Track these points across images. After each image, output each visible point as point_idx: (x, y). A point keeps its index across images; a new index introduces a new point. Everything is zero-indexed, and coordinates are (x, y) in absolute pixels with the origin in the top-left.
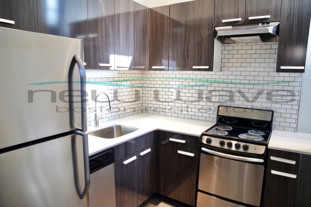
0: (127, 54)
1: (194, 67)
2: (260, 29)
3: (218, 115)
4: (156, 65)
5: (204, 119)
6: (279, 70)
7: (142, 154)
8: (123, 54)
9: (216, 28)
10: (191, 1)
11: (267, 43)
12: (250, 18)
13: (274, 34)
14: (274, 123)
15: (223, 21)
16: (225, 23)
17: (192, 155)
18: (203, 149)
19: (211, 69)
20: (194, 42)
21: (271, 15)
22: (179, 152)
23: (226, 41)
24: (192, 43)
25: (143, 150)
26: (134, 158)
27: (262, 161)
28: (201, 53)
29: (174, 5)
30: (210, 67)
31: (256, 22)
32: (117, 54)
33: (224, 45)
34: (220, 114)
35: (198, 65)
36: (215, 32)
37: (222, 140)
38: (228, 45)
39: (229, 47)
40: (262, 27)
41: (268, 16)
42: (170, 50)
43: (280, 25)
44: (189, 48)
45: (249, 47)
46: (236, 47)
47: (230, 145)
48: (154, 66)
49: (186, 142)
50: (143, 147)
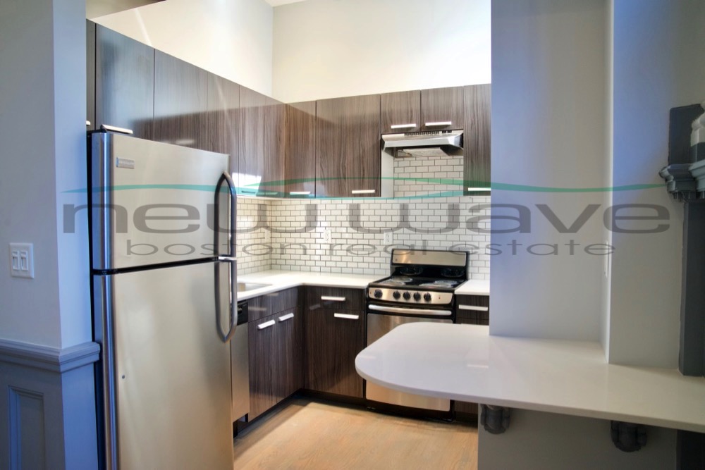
0: (255, 174)
1: (354, 192)
2: (440, 139)
3: (392, 264)
4: (296, 191)
5: (372, 271)
6: (467, 193)
7: (282, 318)
8: (249, 173)
9: (384, 137)
10: (347, 98)
11: (455, 157)
12: (428, 124)
13: (458, 145)
14: (471, 270)
15: (393, 127)
16: (395, 129)
17: (356, 317)
18: (371, 307)
19: (378, 194)
20: (353, 155)
21: (452, 121)
22: (337, 315)
23: (399, 154)
24: (350, 157)
25: (283, 314)
26: (272, 322)
27: (449, 313)
28: (364, 171)
29: (322, 100)
30: (376, 191)
31: (434, 130)
32: (241, 173)
33: (396, 159)
34: (394, 262)
35: (360, 189)
36: (382, 142)
37: (395, 290)
38: (402, 159)
39: (404, 162)
40: (443, 136)
41: (449, 123)
42: (318, 167)
43: (464, 135)
44: (346, 165)
45: (431, 163)
46: (414, 163)
47: (407, 296)
48: (293, 191)
49: (346, 299)
50: (283, 309)
